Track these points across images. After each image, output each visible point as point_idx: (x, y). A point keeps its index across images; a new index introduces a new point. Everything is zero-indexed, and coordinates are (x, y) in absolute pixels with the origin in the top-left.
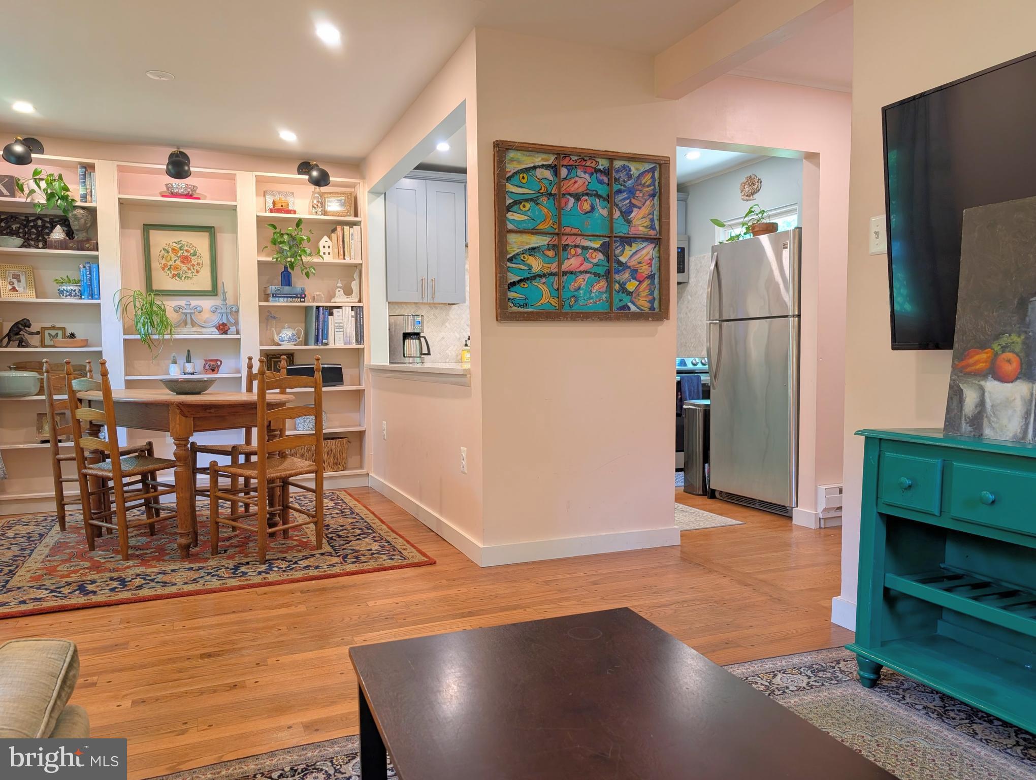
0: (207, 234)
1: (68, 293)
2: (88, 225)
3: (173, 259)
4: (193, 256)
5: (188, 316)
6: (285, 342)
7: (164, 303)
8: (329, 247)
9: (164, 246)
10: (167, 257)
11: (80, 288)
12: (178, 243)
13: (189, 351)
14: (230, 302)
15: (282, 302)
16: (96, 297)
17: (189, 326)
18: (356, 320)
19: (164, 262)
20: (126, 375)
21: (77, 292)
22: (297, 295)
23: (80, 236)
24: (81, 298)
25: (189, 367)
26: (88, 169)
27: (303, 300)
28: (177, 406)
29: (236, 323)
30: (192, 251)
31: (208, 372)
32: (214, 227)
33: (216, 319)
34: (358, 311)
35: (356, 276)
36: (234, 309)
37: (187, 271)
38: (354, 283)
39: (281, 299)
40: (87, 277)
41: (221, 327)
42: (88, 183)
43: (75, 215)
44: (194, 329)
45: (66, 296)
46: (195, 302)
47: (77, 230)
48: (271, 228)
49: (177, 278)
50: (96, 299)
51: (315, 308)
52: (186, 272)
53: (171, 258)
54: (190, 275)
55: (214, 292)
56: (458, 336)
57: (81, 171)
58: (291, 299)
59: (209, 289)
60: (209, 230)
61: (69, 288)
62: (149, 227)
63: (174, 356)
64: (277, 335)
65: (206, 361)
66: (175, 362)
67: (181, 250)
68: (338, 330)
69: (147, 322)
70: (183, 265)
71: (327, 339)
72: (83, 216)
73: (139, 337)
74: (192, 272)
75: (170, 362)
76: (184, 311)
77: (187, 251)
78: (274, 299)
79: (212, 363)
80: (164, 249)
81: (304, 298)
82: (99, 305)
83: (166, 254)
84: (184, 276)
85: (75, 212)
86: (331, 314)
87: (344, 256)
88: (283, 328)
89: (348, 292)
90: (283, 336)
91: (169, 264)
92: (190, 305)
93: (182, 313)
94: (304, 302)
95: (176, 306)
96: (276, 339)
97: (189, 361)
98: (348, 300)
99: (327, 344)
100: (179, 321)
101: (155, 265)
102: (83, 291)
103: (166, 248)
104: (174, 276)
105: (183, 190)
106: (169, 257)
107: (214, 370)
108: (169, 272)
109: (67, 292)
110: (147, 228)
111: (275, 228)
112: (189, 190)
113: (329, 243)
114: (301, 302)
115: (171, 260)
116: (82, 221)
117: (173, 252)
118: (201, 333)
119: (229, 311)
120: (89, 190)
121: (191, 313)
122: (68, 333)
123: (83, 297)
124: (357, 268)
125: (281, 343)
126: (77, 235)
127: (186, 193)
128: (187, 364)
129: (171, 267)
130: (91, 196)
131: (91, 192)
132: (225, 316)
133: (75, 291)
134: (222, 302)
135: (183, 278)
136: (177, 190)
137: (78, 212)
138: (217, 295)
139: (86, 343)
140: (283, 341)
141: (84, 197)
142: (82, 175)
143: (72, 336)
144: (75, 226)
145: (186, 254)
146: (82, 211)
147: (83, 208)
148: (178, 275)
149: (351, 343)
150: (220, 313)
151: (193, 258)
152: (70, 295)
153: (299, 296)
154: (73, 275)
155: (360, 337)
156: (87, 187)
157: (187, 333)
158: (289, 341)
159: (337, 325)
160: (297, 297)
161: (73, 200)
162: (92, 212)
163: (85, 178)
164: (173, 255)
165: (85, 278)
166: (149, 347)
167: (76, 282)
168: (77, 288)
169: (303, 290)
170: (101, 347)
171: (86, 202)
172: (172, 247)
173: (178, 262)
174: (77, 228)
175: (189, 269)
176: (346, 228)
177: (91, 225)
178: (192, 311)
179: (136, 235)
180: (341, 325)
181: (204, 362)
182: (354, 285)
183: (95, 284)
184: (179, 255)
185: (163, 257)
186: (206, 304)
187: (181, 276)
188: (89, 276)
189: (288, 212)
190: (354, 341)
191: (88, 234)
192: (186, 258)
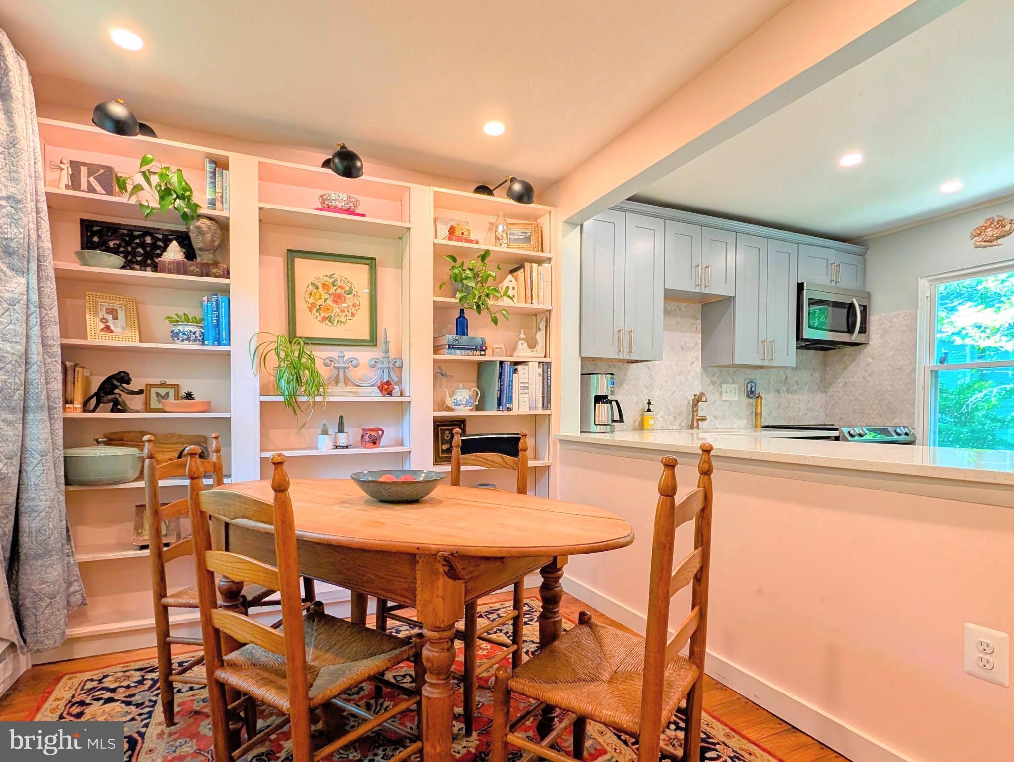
0: (367, 267)
1: (185, 337)
2: (216, 243)
3: (324, 297)
4: (349, 294)
5: (341, 371)
6: (462, 406)
7: (313, 353)
8: (514, 289)
9: (313, 280)
10: (315, 294)
11: (203, 331)
12: (331, 277)
13: (341, 417)
14: (392, 355)
15: (459, 356)
16: (224, 342)
17: (342, 384)
18: (543, 379)
19: (311, 300)
20: (262, 450)
21: (197, 334)
22: (476, 347)
23: (203, 257)
24: (203, 344)
25: (342, 439)
26: (220, 165)
27: (483, 353)
28: (446, 559)
29: (400, 382)
30: (347, 289)
31: (368, 445)
32: (375, 259)
33: (375, 377)
34: (546, 366)
35: (542, 325)
36: (397, 364)
37: (340, 314)
38: (539, 333)
39: (458, 352)
40: (212, 314)
41: (386, 387)
42: (218, 184)
43: (198, 228)
44: (349, 388)
45: (183, 340)
46: (350, 353)
47: (201, 249)
48: (449, 259)
49: (327, 322)
50: (225, 345)
51: (498, 364)
52: (338, 315)
53: (320, 295)
54: (343, 319)
55: (372, 342)
56: (636, 399)
57: (208, 167)
58: (469, 352)
59: (367, 337)
60: (368, 261)
61: (187, 329)
62: (294, 254)
63: (324, 425)
64: (451, 396)
65: (364, 430)
66: (325, 432)
67: (334, 286)
68: (523, 391)
69: (293, 379)
70: (334, 305)
71: (511, 403)
72: (209, 228)
73: (282, 398)
74: (346, 316)
75: (319, 431)
76: (337, 365)
77: (341, 287)
78: (450, 351)
79: (373, 434)
80: (312, 284)
81: (484, 351)
82: (228, 354)
83: (314, 291)
84: (336, 320)
85: (199, 224)
86: (516, 371)
87: (532, 300)
88: (458, 388)
89: (532, 346)
90: (459, 399)
91: (319, 303)
92: (344, 357)
93: (334, 367)
94: (484, 355)
95: (327, 359)
96: (449, 402)
97: (341, 430)
98: (532, 354)
99: (510, 409)
100: (330, 378)
101: (301, 305)
102: (206, 334)
103: (315, 282)
104: (324, 319)
105: (343, 204)
106: (318, 295)
107: (375, 442)
108: (317, 314)
109: (184, 334)
110: (292, 254)
111: (455, 260)
112: (351, 204)
113: (514, 284)
114: (481, 355)
115: (320, 298)
116: (209, 237)
117: (323, 288)
118: (357, 394)
119: (391, 366)
120: (220, 194)
121: (344, 368)
122: (183, 392)
123: (206, 342)
124: (546, 315)
125: (454, 407)
126: (200, 256)
127: (346, 208)
128: (340, 435)
129: (320, 308)
130: (222, 202)
131: (222, 196)
132: (386, 371)
133: (195, 333)
134: (383, 355)
135: (335, 323)
136: (337, 203)
137: (204, 223)
138: (376, 345)
139: (207, 407)
140: (459, 405)
141: (213, 203)
142: (211, 172)
143: (189, 396)
144: (197, 243)
145: (339, 291)
146: (208, 222)
147: (210, 218)
148: (329, 319)
149: (536, 408)
150: (381, 368)
151: (348, 297)
152: (188, 339)
153: (479, 348)
154: (193, 312)
155: (546, 401)
156: (217, 190)
157: (338, 394)
158: (466, 405)
159: (522, 385)
160: (476, 350)
161: (197, 205)
162: (223, 226)
163: (214, 177)
164: (323, 293)
165: (210, 316)
166: (295, 411)
167: (197, 321)
168: (198, 330)
169: (483, 340)
170: (230, 411)
171: (215, 209)
172: (322, 281)
173: (329, 302)
174: (201, 245)
175: (342, 311)
176: (535, 265)
177: (219, 245)
178: (347, 366)
179: (278, 263)
180: (527, 385)
181: (362, 432)
182: (540, 336)
183: (223, 324)
184: (331, 292)
185: (311, 294)
186: (364, 356)
187: (332, 319)
188: (216, 313)
189: (471, 241)
190: (540, 405)
191: (215, 256)
192: (339, 296)
